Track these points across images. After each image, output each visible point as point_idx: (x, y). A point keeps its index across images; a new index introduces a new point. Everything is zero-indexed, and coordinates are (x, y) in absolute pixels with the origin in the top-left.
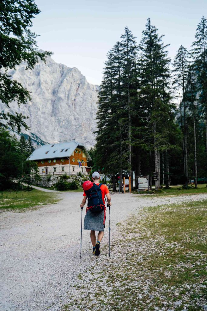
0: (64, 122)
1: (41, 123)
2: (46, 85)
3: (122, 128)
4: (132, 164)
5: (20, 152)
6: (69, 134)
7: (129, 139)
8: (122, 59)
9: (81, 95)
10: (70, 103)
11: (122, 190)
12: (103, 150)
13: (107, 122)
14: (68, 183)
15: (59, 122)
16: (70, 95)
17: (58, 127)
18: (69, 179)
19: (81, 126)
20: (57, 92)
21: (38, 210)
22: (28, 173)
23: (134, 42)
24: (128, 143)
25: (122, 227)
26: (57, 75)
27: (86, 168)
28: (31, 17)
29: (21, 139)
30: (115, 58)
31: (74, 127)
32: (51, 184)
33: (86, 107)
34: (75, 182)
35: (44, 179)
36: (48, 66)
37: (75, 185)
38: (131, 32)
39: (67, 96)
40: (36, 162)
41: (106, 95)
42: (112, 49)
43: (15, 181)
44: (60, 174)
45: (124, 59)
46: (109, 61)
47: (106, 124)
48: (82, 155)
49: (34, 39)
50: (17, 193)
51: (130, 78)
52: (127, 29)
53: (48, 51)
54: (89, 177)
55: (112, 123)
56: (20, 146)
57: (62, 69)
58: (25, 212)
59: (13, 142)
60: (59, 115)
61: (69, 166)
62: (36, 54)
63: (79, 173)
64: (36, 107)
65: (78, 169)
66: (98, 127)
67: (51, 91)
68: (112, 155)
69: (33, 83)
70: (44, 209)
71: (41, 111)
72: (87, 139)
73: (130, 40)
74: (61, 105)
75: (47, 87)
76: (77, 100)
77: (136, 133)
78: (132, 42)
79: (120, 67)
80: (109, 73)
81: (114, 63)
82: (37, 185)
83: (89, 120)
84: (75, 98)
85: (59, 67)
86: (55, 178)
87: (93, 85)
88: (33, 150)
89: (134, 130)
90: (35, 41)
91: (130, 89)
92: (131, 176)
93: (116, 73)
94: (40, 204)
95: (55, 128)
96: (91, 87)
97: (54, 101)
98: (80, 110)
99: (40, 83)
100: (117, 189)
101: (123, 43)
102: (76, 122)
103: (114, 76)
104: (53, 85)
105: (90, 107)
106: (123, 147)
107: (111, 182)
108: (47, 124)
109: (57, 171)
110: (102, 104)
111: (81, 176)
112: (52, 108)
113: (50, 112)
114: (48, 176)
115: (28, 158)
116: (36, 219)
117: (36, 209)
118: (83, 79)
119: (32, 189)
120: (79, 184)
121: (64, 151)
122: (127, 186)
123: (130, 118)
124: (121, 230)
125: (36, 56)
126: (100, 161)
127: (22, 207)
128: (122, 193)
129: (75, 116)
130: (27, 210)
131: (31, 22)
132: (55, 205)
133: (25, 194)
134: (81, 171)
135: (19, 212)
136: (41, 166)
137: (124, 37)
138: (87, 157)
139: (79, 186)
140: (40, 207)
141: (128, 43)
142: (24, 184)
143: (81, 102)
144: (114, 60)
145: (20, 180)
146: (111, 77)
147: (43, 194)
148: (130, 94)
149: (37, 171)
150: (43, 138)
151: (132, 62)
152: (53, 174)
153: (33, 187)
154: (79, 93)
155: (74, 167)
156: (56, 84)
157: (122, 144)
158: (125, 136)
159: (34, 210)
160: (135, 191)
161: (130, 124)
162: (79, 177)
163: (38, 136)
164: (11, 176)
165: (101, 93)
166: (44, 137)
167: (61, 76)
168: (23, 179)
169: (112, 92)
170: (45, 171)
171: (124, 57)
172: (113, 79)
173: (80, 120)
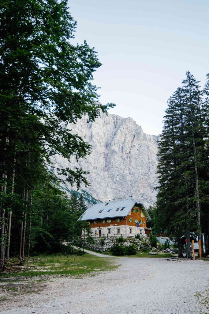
0: (118, 177)
1: (93, 179)
2: (99, 138)
3: (187, 182)
4: (201, 224)
5: (71, 211)
6: (123, 191)
7: (196, 195)
8: (184, 106)
9: (137, 146)
10: (125, 156)
11: (191, 256)
12: (166, 208)
13: (170, 175)
14: (124, 247)
15: (113, 177)
16: (124, 147)
17: (111, 183)
18: (126, 242)
19: (137, 181)
20: (111, 145)
21: (96, 276)
22: (79, 234)
23: (197, 87)
24: (196, 199)
25: (203, 298)
26: (111, 126)
27: (146, 230)
28: (92, 70)
29: (72, 197)
30: (177, 105)
31: (130, 183)
32: (106, 247)
33: (143, 159)
34: (132, 246)
35: (97, 242)
36: (101, 118)
37: (133, 249)
38: (194, 76)
39: (121, 148)
40: (88, 222)
41: (168, 146)
42: (172, 96)
43: (65, 244)
44: (116, 236)
45: (187, 105)
46: (169, 109)
47: (168, 178)
48: (141, 215)
49: (94, 91)
50: (68, 258)
51: (195, 125)
52: (188, 73)
53: (110, 103)
54: (149, 240)
55: (175, 177)
56: (70, 204)
57: (115, 120)
58: (82, 278)
59: (64, 201)
60: (112, 170)
61: (125, 227)
62: (98, 107)
63: (138, 235)
64: (88, 161)
65: (136, 231)
66: (160, 182)
67: (103, 144)
68: (177, 214)
69: (84, 136)
70: (103, 275)
71: (93, 166)
72: (144, 197)
73: (193, 85)
74: (114, 159)
75: (100, 140)
76: (132, 153)
77: (205, 187)
78: (195, 87)
79: (183, 115)
80: (171, 121)
81: (175, 111)
82: (89, 249)
83: (146, 174)
84: (130, 150)
85: (112, 118)
86: (109, 241)
87: (150, 136)
88: (84, 209)
89: (203, 184)
90: (96, 94)
91: (195, 138)
92: (201, 239)
93: (178, 121)
94: (96, 270)
95: (108, 184)
96: (148, 138)
97: (107, 155)
98: (136, 164)
99: (92, 136)
100: (184, 255)
101: (185, 88)
102: (132, 177)
103: (176, 125)
104: (106, 137)
105: (147, 160)
106: (190, 204)
107: (175, 246)
108: (99, 180)
109: (111, 233)
110: (163, 156)
111: (140, 239)
112: (105, 162)
113: (103, 166)
114: (102, 238)
115: (80, 218)
116: (97, 286)
117: (93, 276)
118: (138, 129)
119: (84, 253)
120: (137, 249)
121: (120, 209)
122: (196, 251)
123: (197, 170)
124: (203, 302)
125: (98, 109)
126: (163, 221)
127: (78, 273)
128: (190, 259)
129: (130, 170)
130: (84, 276)
131: (92, 75)
132: (114, 271)
133: (78, 258)
134: (140, 233)
135: (76, 279)
136: (94, 227)
137: (186, 82)
138: (146, 217)
139: (138, 251)
140: (98, 274)
141: (190, 88)
142: (75, 248)
143: (136, 154)
144: (175, 107)
145: (71, 242)
146: (173, 126)
147: (98, 259)
148: (195, 144)
149: (89, 232)
150: (94, 196)
151: (196, 108)
152: (108, 236)
153: (85, 251)
154: (134, 145)
155: (132, 228)
156: (109, 136)
157: (189, 201)
158: (191, 192)
159: (91, 276)
160: (206, 257)
161: (197, 177)
162: (138, 239)
163: (89, 193)
164: (61, 237)
165: (162, 144)
166: (95, 194)
167: (114, 127)
168: (74, 242)
169: (174, 142)
170: (98, 232)
171: (186, 104)
172: (176, 128)
173: (136, 175)
